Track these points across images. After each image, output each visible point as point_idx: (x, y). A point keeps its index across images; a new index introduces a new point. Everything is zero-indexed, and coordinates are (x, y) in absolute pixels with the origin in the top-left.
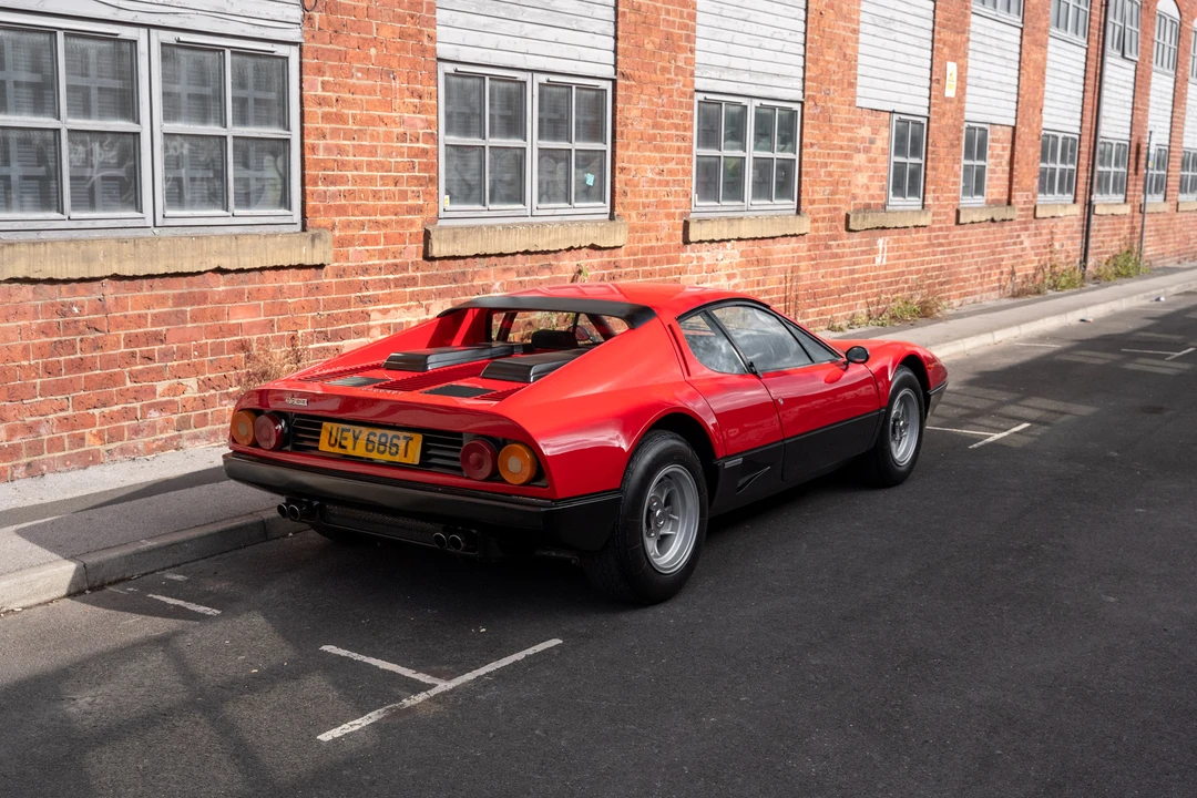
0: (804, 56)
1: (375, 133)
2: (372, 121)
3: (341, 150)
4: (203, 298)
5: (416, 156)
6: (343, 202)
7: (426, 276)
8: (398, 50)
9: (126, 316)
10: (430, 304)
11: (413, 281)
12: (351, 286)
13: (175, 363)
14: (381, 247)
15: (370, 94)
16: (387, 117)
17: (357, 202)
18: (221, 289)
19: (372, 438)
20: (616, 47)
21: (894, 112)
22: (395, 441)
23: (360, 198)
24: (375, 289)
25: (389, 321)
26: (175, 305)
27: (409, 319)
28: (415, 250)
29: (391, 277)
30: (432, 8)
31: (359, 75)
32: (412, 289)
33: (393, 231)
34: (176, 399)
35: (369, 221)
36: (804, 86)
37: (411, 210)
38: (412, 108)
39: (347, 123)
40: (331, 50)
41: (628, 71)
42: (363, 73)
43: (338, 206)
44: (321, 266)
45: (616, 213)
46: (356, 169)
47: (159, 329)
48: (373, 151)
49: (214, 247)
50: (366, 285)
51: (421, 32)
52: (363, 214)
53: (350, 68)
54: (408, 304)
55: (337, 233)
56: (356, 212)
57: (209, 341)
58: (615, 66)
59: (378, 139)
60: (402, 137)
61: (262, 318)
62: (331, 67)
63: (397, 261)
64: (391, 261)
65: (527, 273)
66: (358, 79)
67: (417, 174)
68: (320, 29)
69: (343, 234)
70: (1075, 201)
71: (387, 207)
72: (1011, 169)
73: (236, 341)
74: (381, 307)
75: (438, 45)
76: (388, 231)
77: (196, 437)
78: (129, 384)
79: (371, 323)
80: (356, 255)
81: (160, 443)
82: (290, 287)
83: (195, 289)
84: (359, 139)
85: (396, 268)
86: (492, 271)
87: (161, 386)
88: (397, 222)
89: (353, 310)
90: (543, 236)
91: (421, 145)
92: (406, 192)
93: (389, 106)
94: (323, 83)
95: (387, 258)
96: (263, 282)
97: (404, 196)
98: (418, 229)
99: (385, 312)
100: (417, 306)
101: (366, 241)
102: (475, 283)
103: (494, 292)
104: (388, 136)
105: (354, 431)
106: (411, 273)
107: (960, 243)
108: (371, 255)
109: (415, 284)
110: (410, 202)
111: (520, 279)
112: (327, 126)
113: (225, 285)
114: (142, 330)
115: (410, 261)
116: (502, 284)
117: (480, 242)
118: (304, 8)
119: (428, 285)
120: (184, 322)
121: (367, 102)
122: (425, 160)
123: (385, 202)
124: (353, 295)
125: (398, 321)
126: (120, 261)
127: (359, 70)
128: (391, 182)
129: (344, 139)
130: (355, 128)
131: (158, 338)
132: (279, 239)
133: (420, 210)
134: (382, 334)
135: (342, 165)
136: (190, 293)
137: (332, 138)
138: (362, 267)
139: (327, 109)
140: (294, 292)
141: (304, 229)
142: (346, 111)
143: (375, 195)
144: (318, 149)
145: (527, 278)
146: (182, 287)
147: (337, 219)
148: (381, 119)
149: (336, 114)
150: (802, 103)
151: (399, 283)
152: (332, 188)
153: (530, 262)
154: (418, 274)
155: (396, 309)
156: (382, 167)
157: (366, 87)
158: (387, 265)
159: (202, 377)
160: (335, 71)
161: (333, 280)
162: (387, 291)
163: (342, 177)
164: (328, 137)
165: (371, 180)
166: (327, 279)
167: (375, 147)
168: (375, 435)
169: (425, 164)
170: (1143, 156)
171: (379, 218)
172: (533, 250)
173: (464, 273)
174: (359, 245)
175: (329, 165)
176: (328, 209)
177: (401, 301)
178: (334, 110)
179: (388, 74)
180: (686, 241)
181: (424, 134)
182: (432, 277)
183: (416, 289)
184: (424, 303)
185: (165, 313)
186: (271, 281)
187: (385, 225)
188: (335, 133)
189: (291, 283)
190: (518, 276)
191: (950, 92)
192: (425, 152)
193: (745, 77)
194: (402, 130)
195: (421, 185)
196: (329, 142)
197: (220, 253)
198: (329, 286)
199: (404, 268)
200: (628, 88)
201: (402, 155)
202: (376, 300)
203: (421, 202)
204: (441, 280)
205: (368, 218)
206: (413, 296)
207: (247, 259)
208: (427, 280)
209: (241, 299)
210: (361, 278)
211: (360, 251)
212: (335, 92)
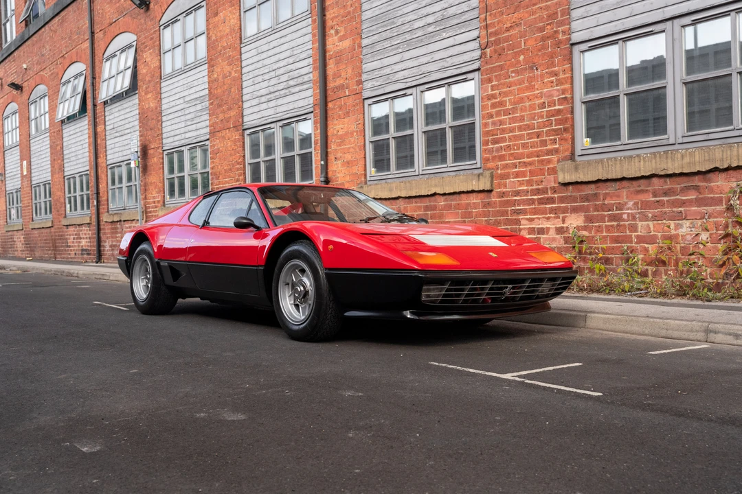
1: (523, 108)
2: (521, 100)
3: (501, 122)
4: (434, 208)
5: (553, 116)
6: (503, 153)
7: (562, 197)
8: (540, 50)
10: (566, 217)
11: (551, 200)
12: (508, 203)
14: (528, 178)
15: (520, 85)
16: (531, 95)
17: (512, 152)
18: (442, 204)
23: (514, 150)
24: (524, 205)
25: (534, 226)
26: (425, 210)
27: (548, 226)
28: (553, 179)
29: (536, 197)
30: (568, 12)
31: (513, 75)
32: (550, 206)
33: (536, 167)
35: (520, 163)
37: (550, 152)
38: (549, 85)
39: (505, 106)
40: (496, 66)
42: (515, 73)
43: (500, 156)
44: (490, 191)
46: (511, 132)
48: (522, 119)
49: (433, 182)
50: (519, 203)
51: (556, 32)
52: (515, 159)
53: (507, 73)
54: (549, 215)
55: (499, 172)
56: (511, 158)
59: (525, 111)
60: (543, 105)
61: (460, 219)
62: (496, 76)
63: (540, 187)
64: (535, 187)
65: (665, 194)
66: (513, 77)
67: (554, 128)
68: (491, 57)
69: (503, 171)
71: (532, 153)
74: (528, 217)
75: (573, 35)
76: (532, 168)
79: (521, 227)
80: (511, 184)
82: (474, 203)
83: (432, 204)
84: (514, 113)
85: (538, 192)
86: (625, 192)
88: (538, 161)
89: (510, 217)
90: (673, 160)
91: (557, 107)
92: (546, 141)
93: (532, 88)
94: (492, 86)
95: (532, 185)
96: (461, 200)
97: (544, 143)
98: (554, 165)
99: (531, 220)
100: (554, 217)
101: (517, 175)
102: (606, 202)
103: (628, 209)
104: (532, 107)
106: (550, 195)
108: (521, 183)
109: (554, 202)
110: (549, 147)
111: (658, 199)
112: (494, 110)
115: (549, 187)
116: (636, 204)
117: (600, 170)
118: (482, 50)
119: (563, 203)
121: (518, 90)
122: (560, 117)
123: (531, 150)
124: (509, 209)
125: (540, 226)
127: (512, 72)
128: (535, 136)
129: (504, 116)
130: (510, 107)
132: (461, 177)
133: (557, 151)
134: (529, 234)
135: (503, 131)
136: (430, 205)
137: (496, 117)
138: (515, 191)
139: (494, 101)
140: (475, 206)
142: (504, 99)
143: (524, 146)
144: (488, 125)
145: (665, 199)
146: (427, 202)
147: (499, 163)
148: (528, 97)
149: (499, 102)
151: (541, 201)
152: (497, 145)
153: (668, 184)
154: (556, 196)
155: (539, 218)
156: (528, 127)
157: (518, 80)
158: (532, 190)
160: (498, 78)
161: (497, 199)
162: (533, 207)
163: (502, 138)
164: (494, 116)
165: (521, 137)
166: (494, 198)
167: (523, 116)
169: (560, 120)
171: (526, 160)
172: (662, 173)
173: (596, 194)
174: (513, 178)
175: (495, 132)
176: (494, 158)
177: (542, 214)
178: (499, 100)
179: (531, 68)
181: (559, 100)
182: (566, 197)
183: (554, 205)
184: (561, 216)
186: (464, 200)
187: (531, 164)
188: (498, 114)
189: (475, 201)
190: (655, 196)
192: (559, 111)
194: (543, 100)
195: (558, 135)
196: (495, 119)
197: (436, 186)
198: (495, 202)
199: (545, 191)
201: (542, 117)
202: (524, 212)
203: (557, 146)
204: (574, 200)
205: (518, 161)
206: (552, 210)
207: (447, 188)
208: (562, 200)
209: (451, 209)
210: (515, 198)
211: (513, 182)
212: (498, 89)
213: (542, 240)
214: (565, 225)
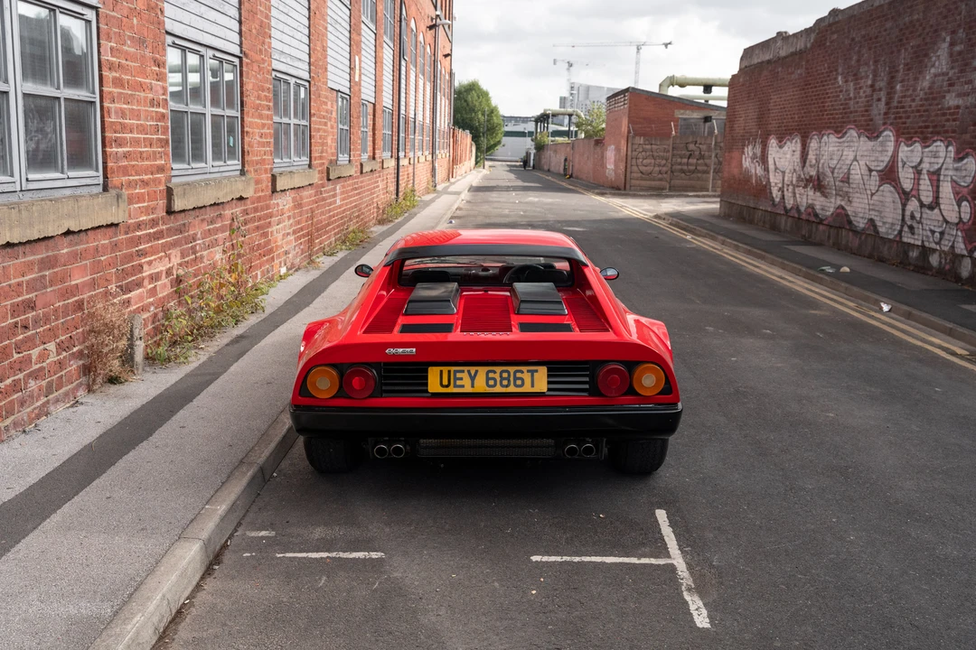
0: (309, 46)
1: (139, 99)
2: (137, 87)
3: (123, 114)
4: (55, 261)
5: (159, 120)
6: (126, 163)
7: (168, 229)
8: (148, 23)
9: (10, 286)
10: (170, 254)
11: (162, 234)
12: (133, 242)
13: (41, 329)
14: (145, 204)
15: (135, 62)
16: (144, 83)
17: (133, 163)
18: (65, 251)
19: (491, 375)
20: (241, 30)
21: (339, 91)
22: (519, 375)
23: (134, 159)
24: (144, 243)
25: (153, 271)
26: (39, 270)
27: (161, 269)
28: (162, 206)
29: (152, 231)
31: (129, 42)
32: (161, 241)
33: (151, 188)
34: (44, 364)
35: (139, 180)
36: (310, 69)
37: (159, 169)
38: (156, 76)
39: (125, 88)
40: (114, 17)
41: (247, 52)
42: (131, 41)
43: (124, 167)
44: (118, 224)
45: (246, 169)
46: (131, 132)
47: (31, 296)
48: (139, 115)
49: (65, 209)
50: (140, 240)
51: (157, 5)
52: (137, 174)
53: (124, 36)
54: (160, 255)
56: (133, 172)
57: (61, 304)
58: (241, 45)
59: (141, 104)
60: (152, 103)
61: (89, 277)
62: (115, 34)
63: (154, 216)
64: (151, 216)
65: (211, 223)
67: (160, 136)
69: (127, 193)
70: (392, 157)
71: (147, 167)
72: (374, 134)
73: (76, 301)
74: (148, 259)
75: (166, 19)
76: (149, 189)
77: (57, 401)
78: (16, 356)
79: (144, 274)
80: (135, 212)
81: (36, 411)
82: (102, 245)
83: (50, 253)
84: (132, 103)
85: (153, 223)
86: (197, 222)
87: (35, 353)
88: (153, 181)
89: (134, 263)
90: (221, 190)
91: (161, 110)
92: (156, 153)
93: (144, 73)
94: (111, 48)
95: (149, 214)
96: (88, 242)
97: (154, 156)
98: (162, 187)
99: (150, 263)
100: (165, 256)
101: (138, 199)
102: (190, 233)
103: (198, 240)
104: (145, 101)
105: (469, 372)
106: (161, 227)
107: (361, 187)
108: (141, 212)
109: (163, 237)
110: (158, 162)
111: (209, 228)
112: (115, 90)
113: (67, 247)
114: (20, 299)
115: (160, 216)
116: (201, 233)
117: (195, 196)
119: (169, 237)
120: (45, 287)
121: (134, 68)
122: (163, 124)
123: (146, 163)
124: (134, 250)
125: (156, 271)
126: (11, 228)
127: (128, 38)
128: (147, 143)
129: (124, 103)
130: (130, 92)
131: (30, 305)
133: (163, 169)
135: (124, 128)
136: (47, 257)
137: (118, 102)
138: (137, 223)
139: (115, 75)
140: (104, 250)
141: (105, 189)
142: (124, 76)
143: (141, 156)
144: (111, 113)
145: (212, 227)
147: (124, 179)
148: (142, 85)
149: (119, 79)
150: (309, 82)
151: (155, 236)
152: (120, 150)
153: (212, 212)
154: (164, 227)
155: (155, 259)
156: (144, 130)
157: (133, 54)
158: (149, 220)
159: (58, 340)
160: (116, 37)
161: (124, 237)
162: (150, 245)
163: (124, 139)
164: (116, 101)
165: (139, 142)
166: (121, 236)
167: (140, 112)
168: (495, 372)
169: (163, 127)
170: (411, 125)
171: (145, 177)
172: (217, 202)
173: (184, 224)
174: (135, 203)
175: (119, 127)
176: (118, 170)
177: (157, 253)
178: (118, 75)
179: (143, 43)
180: (274, 191)
181: (162, 100)
182: (170, 229)
183: (163, 241)
184: (168, 253)
185: (33, 279)
186: (92, 241)
187: (147, 183)
188: (119, 97)
189: (103, 242)
190: (208, 225)
191: (357, 79)
192: (162, 116)
193: (288, 60)
194: (152, 96)
195: (162, 147)
196: (117, 106)
197: (69, 216)
198: (122, 242)
199: (157, 222)
200: (247, 64)
201: (152, 119)
202: (145, 253)
203: (163, 162)
204: (174, 231)
205: (139, 177)
206: (163, 247)
208: (170, 232)
209: (77, 260)
210: (137, 233)
211: (136, 209)
212: (118, 58)
213: (158, 289)
214: (171, 265)
